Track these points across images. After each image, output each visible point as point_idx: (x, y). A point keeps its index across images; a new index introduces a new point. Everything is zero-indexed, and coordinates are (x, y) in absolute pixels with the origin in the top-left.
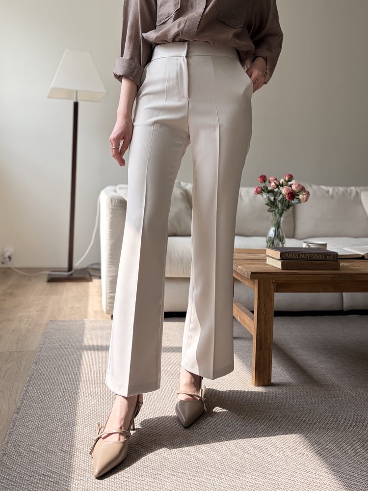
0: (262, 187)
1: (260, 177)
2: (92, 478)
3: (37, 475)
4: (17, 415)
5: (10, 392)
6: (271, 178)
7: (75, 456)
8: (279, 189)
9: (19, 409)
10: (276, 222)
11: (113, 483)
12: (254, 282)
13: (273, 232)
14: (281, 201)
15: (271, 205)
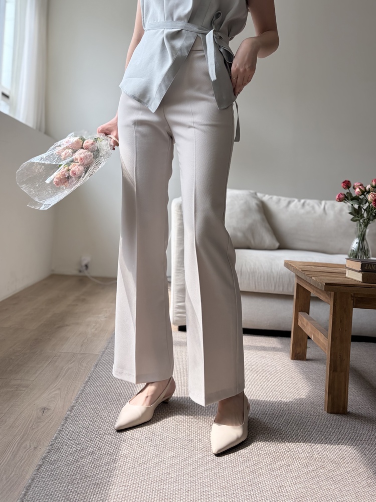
0: (345, 193)
1: (343, 182)
2: (134, 485)
3: (79, 475)
4: (70, 413)
5: (67, 390)
6: (355, 184)
7: (121, 460)
8: (365, 196)
9: (72, 408)
10: (360, 233)
11: (156, 494)
12: (329, 295)
13: (357, 245)
14: (367, 210)
15: (355, 214)
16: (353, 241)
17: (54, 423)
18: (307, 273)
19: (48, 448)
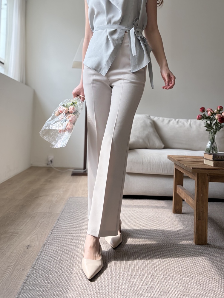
0: (202, 115)
1: (201, 108)
2: (82, 290)
3: (50, 285)
4: (43, 248)
5: (41, 235)
6: (208, 109)
7: (74, 276)
8: (214, 116)
9: (45, 245)
10: (212, 138)
11: (95, 295)
12: (195, 175)
13: (210, 145)
14: (215, 124)
15: (208, 127)
16: (207, 142)
17: (34, 254)
18: (181, 162)
19: (31, 269)
